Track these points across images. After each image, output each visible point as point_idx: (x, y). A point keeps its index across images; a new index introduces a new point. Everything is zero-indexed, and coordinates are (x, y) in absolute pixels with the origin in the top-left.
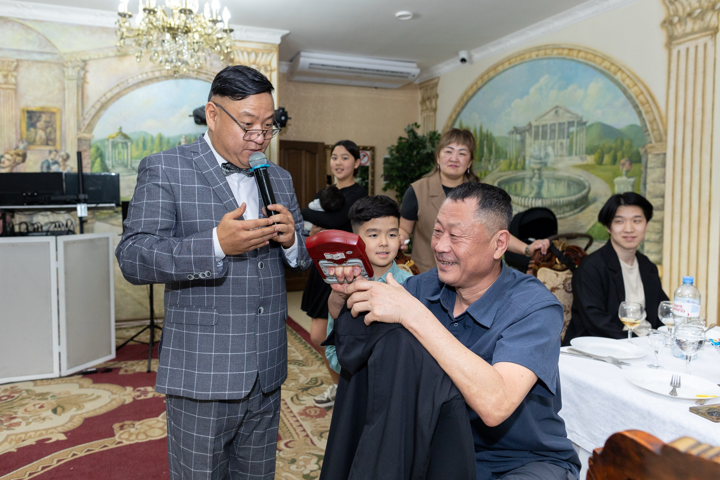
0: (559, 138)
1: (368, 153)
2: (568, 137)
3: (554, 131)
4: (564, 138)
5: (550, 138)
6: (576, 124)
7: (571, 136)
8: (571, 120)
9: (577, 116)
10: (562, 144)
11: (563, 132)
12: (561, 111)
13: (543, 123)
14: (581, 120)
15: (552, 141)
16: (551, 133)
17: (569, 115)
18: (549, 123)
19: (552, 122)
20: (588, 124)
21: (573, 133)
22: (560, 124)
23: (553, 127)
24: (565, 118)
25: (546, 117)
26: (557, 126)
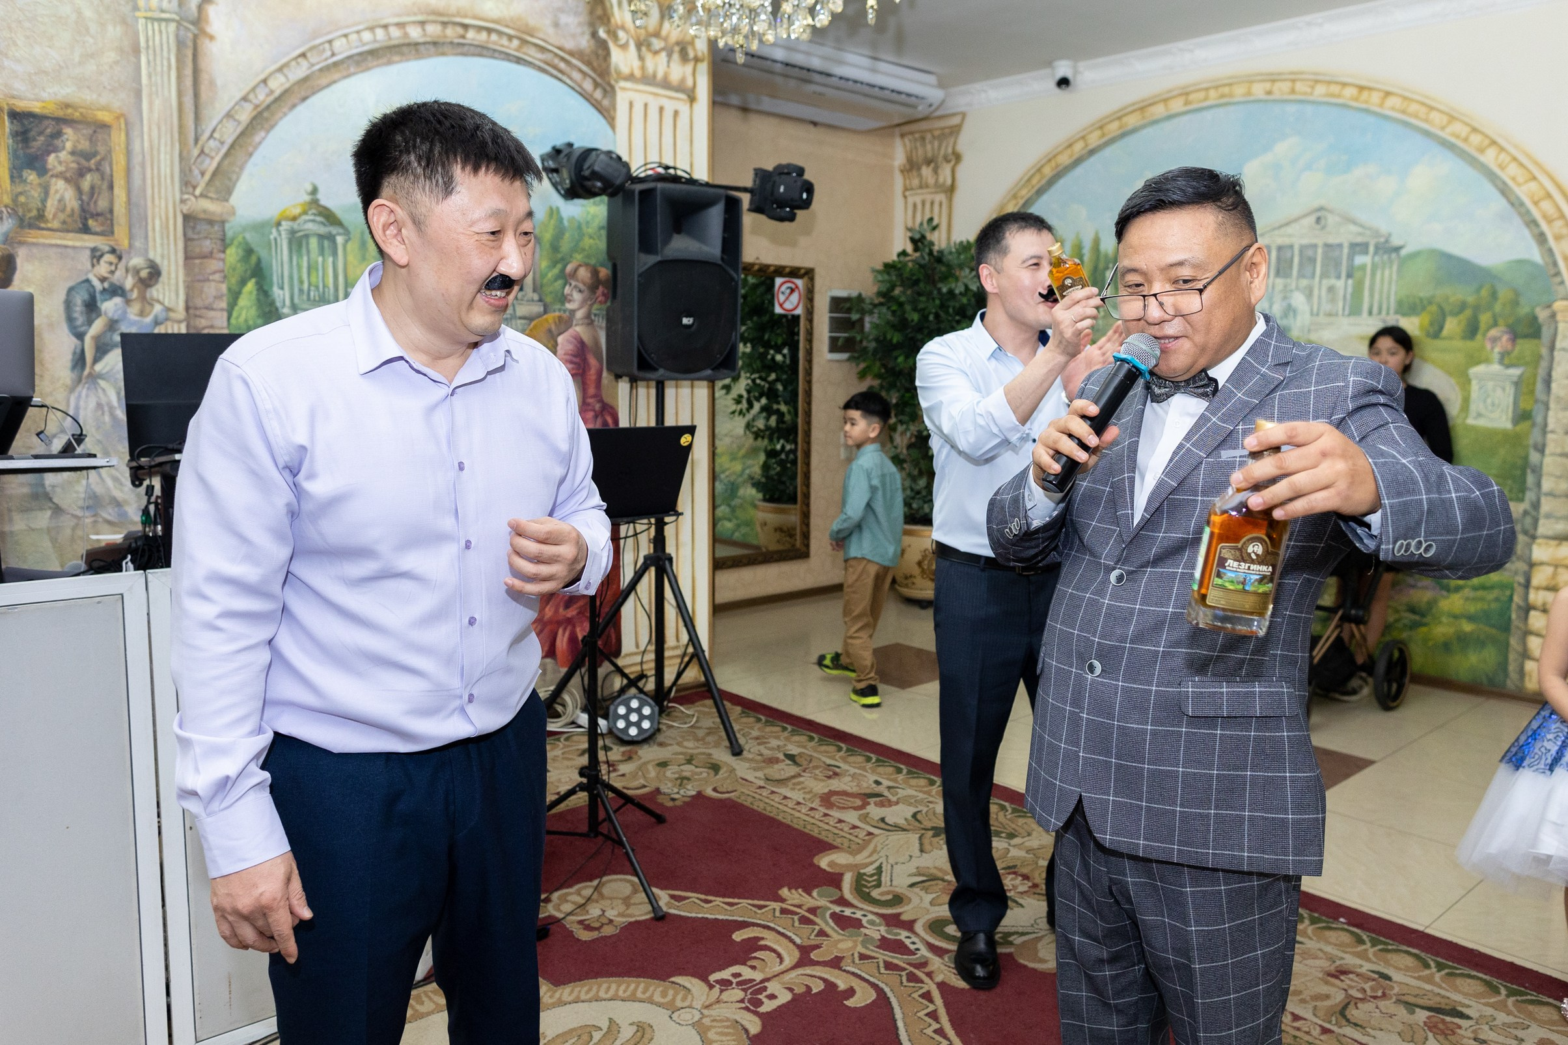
0: (1324, 275)
1: (799, 282)
2: (1349, 276)
3: (1313, 260)
4: (1338, 277)
5: (1301, 275)
6: (1371, 249)
7: (1358, 274)
8: (1359, 240)
9: (1376, 233)
10: (1331, 289)
11: (1338, 264)
12: (1331, 220)
13: (1280, 241)
14: (1387, 241)
15: (1304, 282)
16: (1301, 264)
17: (1353, 228)
18: (1297, 242)
19: (1305, 241)
20: (1403, 252)
21: (1363, 268)
22: (1327, 246)
23: (1310, 253)
24: (1345, 235)
25: (1289, 230)
26: (1320, 251)
